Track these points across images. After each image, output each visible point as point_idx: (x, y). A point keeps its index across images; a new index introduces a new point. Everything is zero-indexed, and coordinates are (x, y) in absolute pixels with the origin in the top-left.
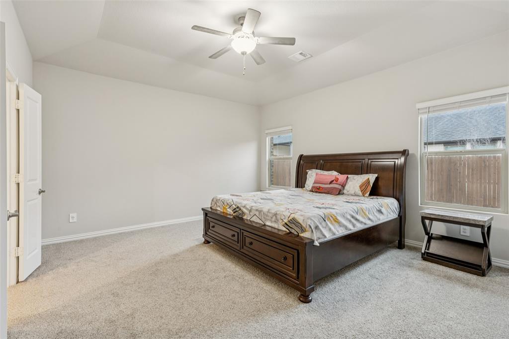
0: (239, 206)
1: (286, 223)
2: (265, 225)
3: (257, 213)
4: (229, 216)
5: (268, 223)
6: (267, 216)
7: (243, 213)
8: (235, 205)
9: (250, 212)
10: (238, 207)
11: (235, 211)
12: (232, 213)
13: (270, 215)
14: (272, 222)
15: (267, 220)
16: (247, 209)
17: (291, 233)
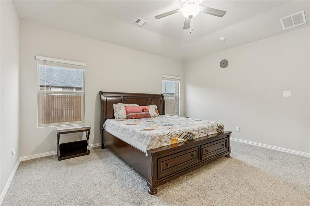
0: (189, 131)
1: (217, 129)
2: (208, 135)
3: (203, 131)
4: (180, 145)
5: (210, 133)
6: (209, 129)
7: (194, 135)
8: (186, 133)
9: (198, 133)
10: (188, 133)
11: (185, 137)
12: (184, 140)
13: (210, 128)
14: (211, 131)
15: (208, 132)
16: (196, 131)
17: (219, 132)
